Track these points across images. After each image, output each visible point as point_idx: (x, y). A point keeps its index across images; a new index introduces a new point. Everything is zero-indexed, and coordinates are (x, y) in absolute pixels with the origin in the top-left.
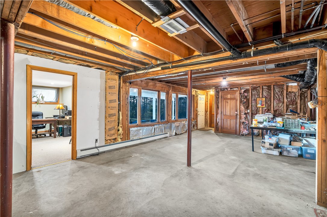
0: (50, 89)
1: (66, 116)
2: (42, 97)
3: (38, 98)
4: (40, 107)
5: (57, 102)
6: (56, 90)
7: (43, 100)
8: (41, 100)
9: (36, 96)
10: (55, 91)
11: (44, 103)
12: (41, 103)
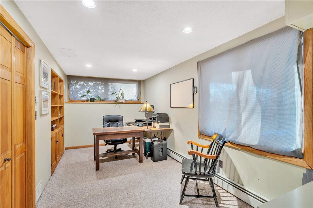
0: (130, 82)
1: (155, 122)
2: (122, 94)
3: (118, 95)
4: (120, 107)
5: (138, 102)
6: (138, 83)
7: (123, 98)
8: (121, 98)
9: (115, 93)
10: (136, 85)
11: (124, 102)
12: (121, 102)
